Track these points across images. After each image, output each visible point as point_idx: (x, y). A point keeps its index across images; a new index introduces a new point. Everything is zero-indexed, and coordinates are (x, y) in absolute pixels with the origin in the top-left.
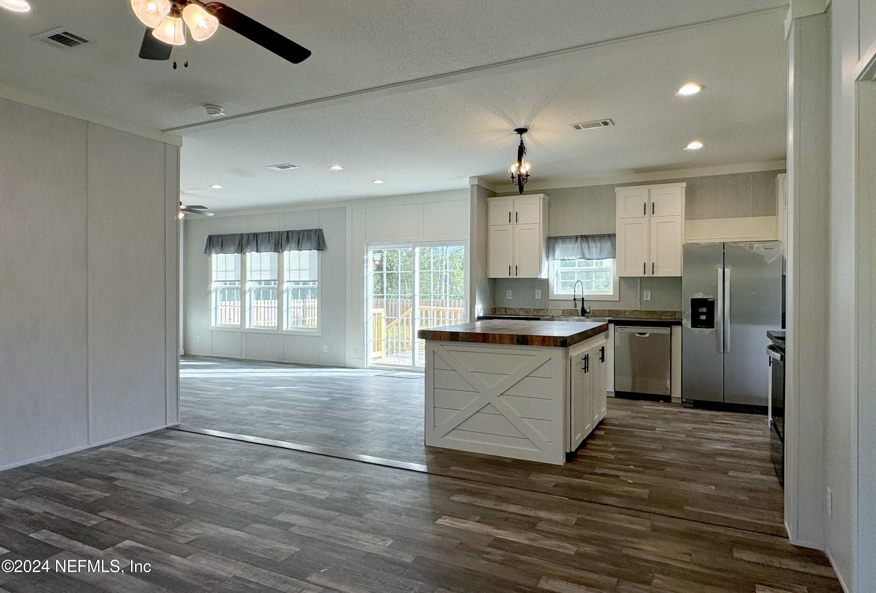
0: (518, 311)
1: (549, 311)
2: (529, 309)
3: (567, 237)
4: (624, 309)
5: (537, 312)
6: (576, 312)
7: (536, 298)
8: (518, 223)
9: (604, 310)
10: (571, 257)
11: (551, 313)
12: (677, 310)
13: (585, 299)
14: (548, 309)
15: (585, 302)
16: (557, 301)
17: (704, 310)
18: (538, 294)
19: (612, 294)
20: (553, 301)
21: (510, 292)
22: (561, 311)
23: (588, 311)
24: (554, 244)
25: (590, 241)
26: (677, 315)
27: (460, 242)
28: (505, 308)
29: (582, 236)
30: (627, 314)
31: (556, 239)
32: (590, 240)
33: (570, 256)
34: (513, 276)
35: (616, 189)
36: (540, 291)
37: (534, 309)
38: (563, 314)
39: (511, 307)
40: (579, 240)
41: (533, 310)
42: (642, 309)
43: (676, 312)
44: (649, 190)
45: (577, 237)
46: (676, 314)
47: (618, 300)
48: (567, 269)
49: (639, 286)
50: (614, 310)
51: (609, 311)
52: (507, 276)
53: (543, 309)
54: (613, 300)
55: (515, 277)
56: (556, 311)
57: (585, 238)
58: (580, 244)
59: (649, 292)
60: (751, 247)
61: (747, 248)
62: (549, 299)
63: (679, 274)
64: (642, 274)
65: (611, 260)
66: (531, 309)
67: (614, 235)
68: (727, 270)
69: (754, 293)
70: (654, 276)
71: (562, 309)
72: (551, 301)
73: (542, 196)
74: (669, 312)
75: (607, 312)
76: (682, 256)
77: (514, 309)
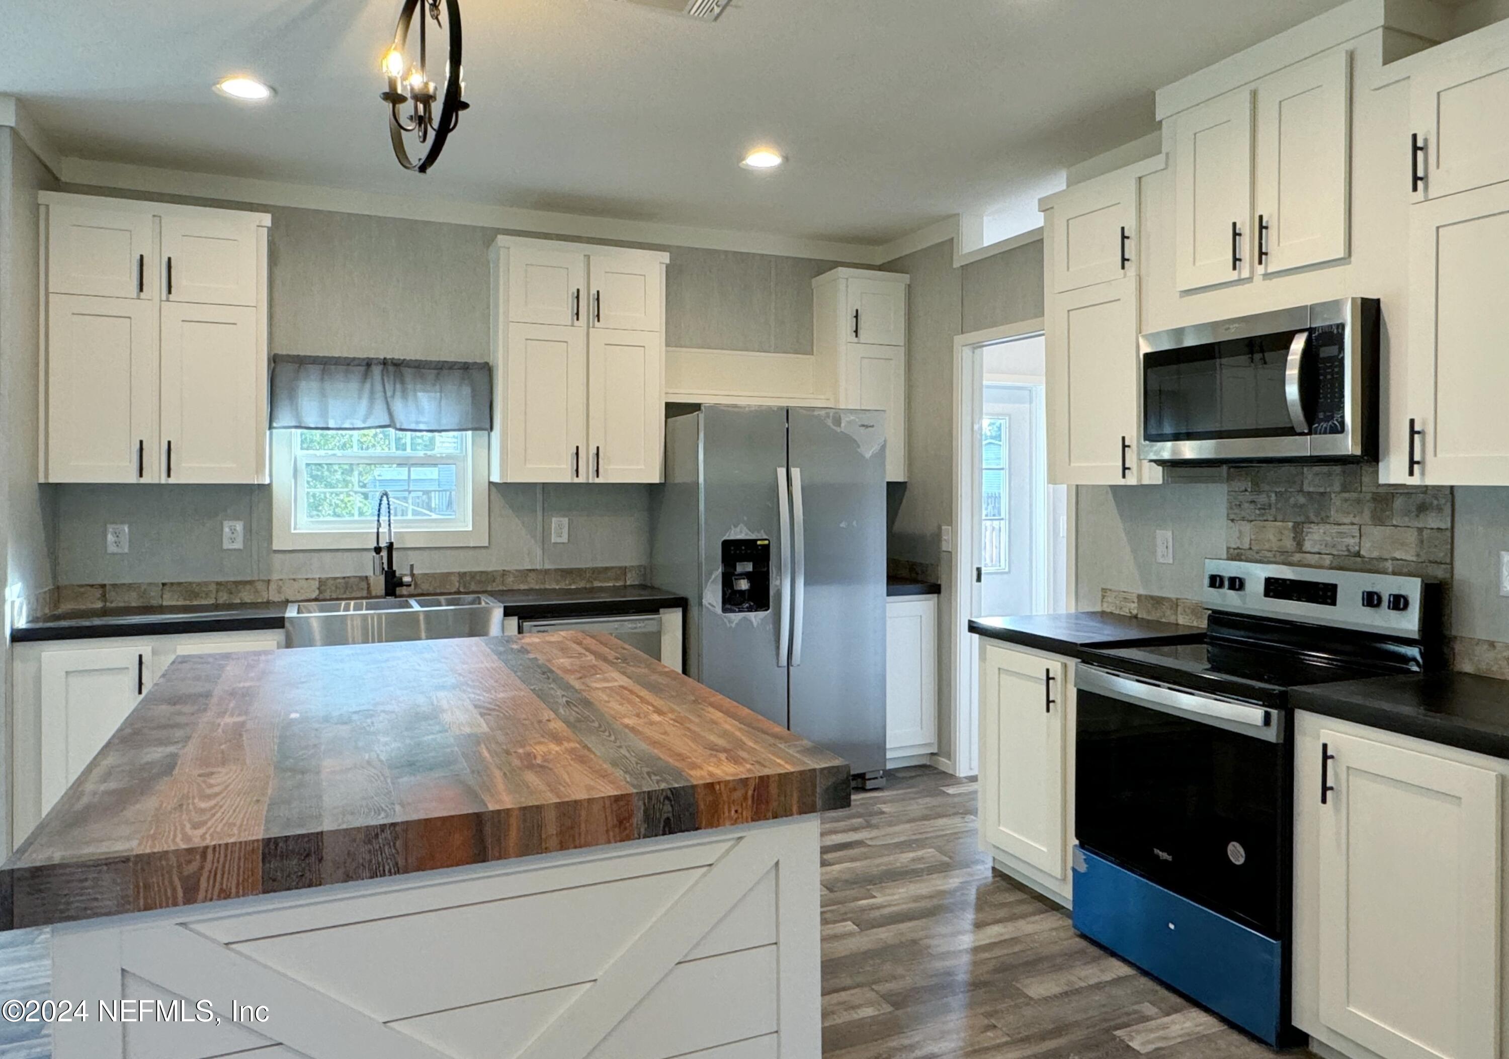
0: (154, 593)
1: (273, 586)
2: (199, 584)
3: (333, 363)
4: (500, 568)
5: (230, 592)
6: (364, 585)
7: (227, 545)
8: (172, 297)
9: (448, 575)
10: (348, 421)
11: (279, 592)
12: (627, 564)
13: (395, 546)
14: (268, 582)
15: (395, 554)
16: (301, 556)
17: (749, 567)
18: (233, 536)
19: (470, 529)
20: (287, 555)
21: (125, 528)
22: (315, 584)
23: (407, 579)
24: (296, 378)
25: (408, 378)
26: (629, 575)
28: (103, 586)
29: (385, 362)
30: (510, 579)
31: (301, 362)
32: (408, 373)
33: (345, 418)
34: (154, 475)
35: (501, 239)
36: (239, 526)
37: (218, 584)
38: (321, 592)
39: (127, 580)
40: (377, 370)
41: (213, 587)
42: (547, 567)
43: (626, 568)
44: (588, 257)
45: (368, 364)
46: (625, 574)
47: (487, 544)
48: (326, 456)
49: (538, 506)
50: (476, 573)
51: (462, 575)
52: (129, 478)
53: (250, 583)
54: (472, 545)
56: (296, 585)
57: (394, 367)
58: (378, 387)
59: (565, 521)
60: (838, 421)
61: (829, 422)
62: (275, 548)
63: (654, 477)
64: (567, 477)
65: (470, 433)
66: (206, 584)
67: (487, 369)
68: (796, 472)
69: (843, 525)
70: (597, 481)
71: (317, 576)
72: (280, 556)
73: (266, 219)
74: (612, 568)
75: (455, 579)
76: (702, 435)
77: (139, 585)
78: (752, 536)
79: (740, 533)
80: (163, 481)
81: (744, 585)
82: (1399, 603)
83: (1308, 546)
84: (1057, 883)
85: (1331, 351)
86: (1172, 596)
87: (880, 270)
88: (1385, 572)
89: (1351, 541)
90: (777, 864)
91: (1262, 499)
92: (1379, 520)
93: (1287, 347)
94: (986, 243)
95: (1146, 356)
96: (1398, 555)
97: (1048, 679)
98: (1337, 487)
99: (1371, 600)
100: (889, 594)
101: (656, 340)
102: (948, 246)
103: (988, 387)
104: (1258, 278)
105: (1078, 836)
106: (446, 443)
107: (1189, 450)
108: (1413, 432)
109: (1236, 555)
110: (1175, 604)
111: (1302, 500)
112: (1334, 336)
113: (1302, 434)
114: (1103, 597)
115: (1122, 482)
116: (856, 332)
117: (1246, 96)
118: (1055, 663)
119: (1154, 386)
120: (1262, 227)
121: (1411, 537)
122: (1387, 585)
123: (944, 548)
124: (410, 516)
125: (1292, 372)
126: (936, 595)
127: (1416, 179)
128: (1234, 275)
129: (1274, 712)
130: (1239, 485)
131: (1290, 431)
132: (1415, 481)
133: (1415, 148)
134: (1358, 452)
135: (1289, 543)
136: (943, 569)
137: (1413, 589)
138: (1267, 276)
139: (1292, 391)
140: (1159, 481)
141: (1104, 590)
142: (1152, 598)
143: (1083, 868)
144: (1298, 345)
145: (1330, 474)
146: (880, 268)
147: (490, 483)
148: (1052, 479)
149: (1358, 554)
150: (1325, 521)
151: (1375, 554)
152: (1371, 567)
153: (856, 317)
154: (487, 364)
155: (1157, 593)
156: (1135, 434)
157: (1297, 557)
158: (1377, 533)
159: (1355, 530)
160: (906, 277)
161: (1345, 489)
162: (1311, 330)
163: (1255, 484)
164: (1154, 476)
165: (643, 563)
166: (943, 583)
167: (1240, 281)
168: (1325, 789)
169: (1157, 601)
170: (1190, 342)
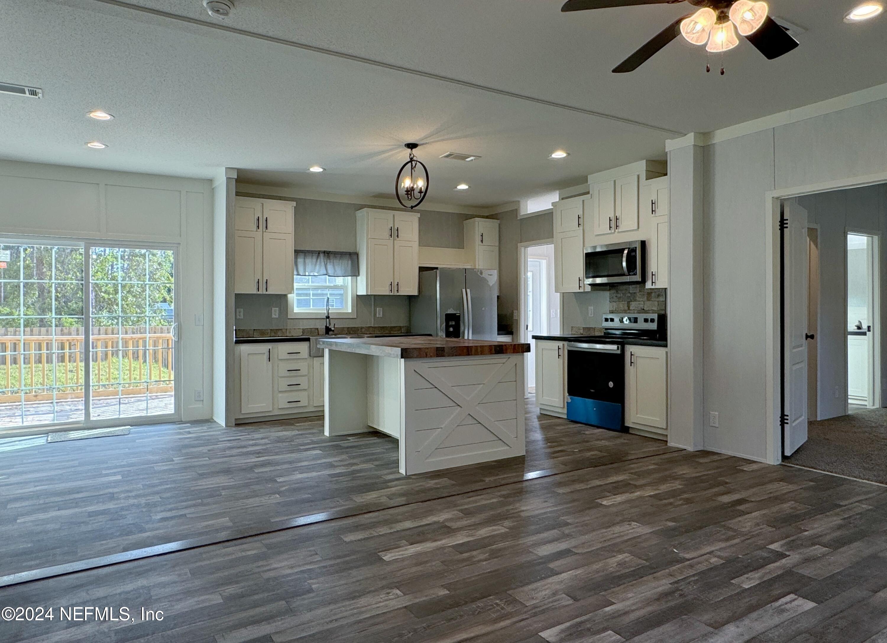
0: (251, 332)
1: (288, 331)
2: (265, 330)
3: (309, 252)
4: (360, 326)
5: (275, 333)
6: (317, 331)
7: (274, 316)
8: (267, 230)
9: (344, 328)
11: (291, 333)
12: (402, 325)
13: (330, 317)
14: (287, 329)
16: (296, 320)
17: (454, 323)
18: (275, 313)
19: (351, 311)
20: (292, 320)
21: (242, 310)
22: (301, 331)
23: (333, 329)
26: (402, 329)
27: (169, 245)
29: (324, 252)
30: (363, 330)
32: (332, 256)
33: (311, 272)
34: (262, 291)
35: (366, 209)
36: (277, 309)
37: (271, 330)
38: (303, 333)
39: (243, 328)
40: (322, 255)
41: (269, 331)
42: (375, 326)
43: (401, 327)
44: (394, 216)
45: (319, 253)
47: (356, 317)
48: (302, 286)
49: (373, 303)
50: (353, 327)
51: (348, 328)
52: (255, 292)
53: (281, 329)
54: (352, 317)
55: (265, 292)
56: (295, 331)
57: (328, 254)
58: (322, 260)
59: (381, 309)
60: (481, 273)
61: (479, 273)
62: (289, 317)
63: (416, 293)
64: (388, 293)
65: (350, 278)
66: (267, 330)
67: (357, 254)
68: (468, 291)
69: (483, 309)
70: (398, 294)
71: (302, 328)
72: (291, 320)
73: (294, 204)
74: (396, 327)
75: (346, 329)
76: (438, 278)
77: (247, 330)
78: (455, 312)
79: (451, 311)
80: (264, 293)
81: (451, 329)
82: (652, 321)
83: (631, 308)
84: (561, 409)
85: (633, 254)
86: (594, 327)
87: (486, 218)
88: (650, 313)
89: (642, 306)
90: (516, 364)
91: (619, 295)
92: (648, 300)
93: (623, 253)
94: (529, 212)
95: (586, 254)
96: (653, 309)
97: (559, 349)
98: (638, 291)
99: (646, 320)
100: (498, 334)
101: (416, 244)
102: (516, 212)
103: (530, 261)
104: (616, 233)
105: (568, 392)
106: (339, 281)
107: (598, 280)
108: (652, 275)
109: (612, 312)
110: (594, 329)
111: (629, 295)
112: (634, 250)
113: (627, 275)
114: (572, 329)
115: (579, 291)
116: (482, 241)
117: (613, 183)
118: (560, 344)
119: (588, 261)
120: (617, 219)
121: (656, 303)
122: (649, 316)
123: (515, 318)
124: (334, 307)
125: (624, 259)
126: (511, 336)
127: (652, 211)
128: (610, 232)
129: (620, 346)
130: (612, 291)
131: (623, 275)
132: (653, 287)
133: (652, 203)
134: (640, 280)
135: (626, 308)
136: (514, 326)
137: (655, 316)
138: (618, 232)
139: (624, 264)
140: (590, 290)
141: (572, 327)
142: (587, 328)
143: (570, 401)
144: (626, 252)
145: (636, 287)
146: (487, 217)
147: (357, 295)
148: (556, 291)
149: (643, 309)
150: (635, 300)
151: (647, 309)
152: (646, 312)
153: (482, 236)
154: (356, 253)
155: (588, 326)
156: (582, 276)
157: (628, 311)
158: (648, 303)
159: (643, 302)
160: (498, 221)
161: (640, 291)
162: (629, 248)
163: (617, 291)
164: (588, 289)
165: (407, 325)
166: (514, 330)
167: (611, 233)
168: (631, 363)
169: (589, 329)
170: (598, 250)
